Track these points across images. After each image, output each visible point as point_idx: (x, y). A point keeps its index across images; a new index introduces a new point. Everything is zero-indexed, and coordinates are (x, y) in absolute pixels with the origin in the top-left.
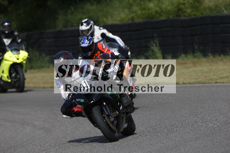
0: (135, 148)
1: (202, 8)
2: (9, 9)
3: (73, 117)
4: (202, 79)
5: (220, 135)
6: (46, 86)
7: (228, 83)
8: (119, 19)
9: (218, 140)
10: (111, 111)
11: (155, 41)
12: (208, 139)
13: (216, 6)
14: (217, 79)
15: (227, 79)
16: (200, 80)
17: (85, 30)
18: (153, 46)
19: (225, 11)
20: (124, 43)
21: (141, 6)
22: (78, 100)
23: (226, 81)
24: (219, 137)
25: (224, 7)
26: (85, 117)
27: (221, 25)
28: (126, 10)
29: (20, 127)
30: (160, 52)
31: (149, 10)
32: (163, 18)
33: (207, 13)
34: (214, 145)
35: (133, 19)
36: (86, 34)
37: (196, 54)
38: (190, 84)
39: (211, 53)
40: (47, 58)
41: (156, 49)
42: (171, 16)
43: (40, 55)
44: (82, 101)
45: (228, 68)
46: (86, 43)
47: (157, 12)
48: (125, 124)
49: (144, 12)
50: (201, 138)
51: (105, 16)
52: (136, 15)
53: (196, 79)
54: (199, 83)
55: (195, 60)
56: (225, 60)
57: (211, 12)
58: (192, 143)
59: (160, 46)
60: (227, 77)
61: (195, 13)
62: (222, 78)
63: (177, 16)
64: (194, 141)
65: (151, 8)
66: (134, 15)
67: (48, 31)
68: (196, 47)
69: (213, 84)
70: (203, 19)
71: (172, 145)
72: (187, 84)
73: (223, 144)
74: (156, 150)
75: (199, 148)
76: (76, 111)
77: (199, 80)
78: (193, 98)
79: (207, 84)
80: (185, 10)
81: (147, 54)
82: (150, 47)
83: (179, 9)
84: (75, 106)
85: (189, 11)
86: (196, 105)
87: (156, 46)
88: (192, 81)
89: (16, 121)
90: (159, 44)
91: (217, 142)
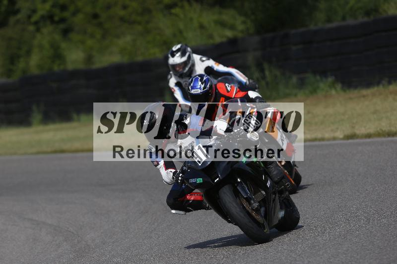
3: (189, 211)
10: (251, 190)
17: (179, 64)
22: (192, 181)
26: (210, 209)
36: (181, 70)
44: (200, 180)
46: (199, 87)
48: (281, 211)
76: (193, 200)
84: (190, 192)
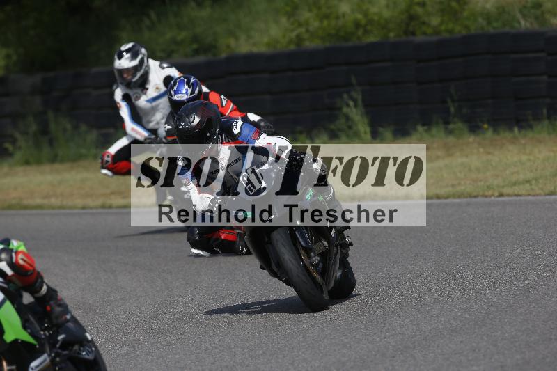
0: (305, 354)
1: (466, 14)
4: (466, 187)
5: (510, 323)
6: (90, 202)
7: (529, 195)
8: (266, 40)
9: (506, 335)
11: (355, 94)
12: (481, 333)
13: (502, 11)
14: (503, 187)
15: (527, 185)
16: (463, 188)
17: (128, 70)
18: (348, 105)
19: (523, 22)
21: (319, 8)
23: (524, 192)
24: (509, 327)
25: (521, 11)
27: (513, 56)
28: (284, 20)
30: (366, 121)
31: (337, 18)
32: (372, 39)
33: (478, 26)
34: (496, 345)
35: (299, 39)
36: (130, 77)
37: (451, 126)
38: (438, 197)
39: (489, 122)
40: (93, 136)
41: (356, 114)
42: (392, 35)
43: (76, 128)
45: (529, 160)
47: (357, 25)
49: (325, 23)
50: (464, 330)
51: (232, 34)
52: (307, 31)
53: (453, 186)
54: (459, 197)
55: (451, 139)
56: (523, 141)
57: (489, 23)
58: (442, 341)
59: (365, 105)
60: (528, 182)
61: (450, 26)
62: (515, 184)
63: (406, 33)
64: (448, 336)
65: (344, 15)
66: (303, 30)
67: (95, 70)
68: (452, 110)
69: (493, 198)
70: (468, 40)
71: (394, 346)
73: (517, 344)
74: (356, 358)
75: (459, 353)
77: (459, 189)
78: (444, 232)
79: (480, 200)
80: (426, 19)
81: (332, 127)
82: (340, 109)
83: (412, 18)
85: (435, 21)
86: (451, 249)
87: (356, 106)
88: (442, 192)
90: (363, 101)
91: (502, 339)
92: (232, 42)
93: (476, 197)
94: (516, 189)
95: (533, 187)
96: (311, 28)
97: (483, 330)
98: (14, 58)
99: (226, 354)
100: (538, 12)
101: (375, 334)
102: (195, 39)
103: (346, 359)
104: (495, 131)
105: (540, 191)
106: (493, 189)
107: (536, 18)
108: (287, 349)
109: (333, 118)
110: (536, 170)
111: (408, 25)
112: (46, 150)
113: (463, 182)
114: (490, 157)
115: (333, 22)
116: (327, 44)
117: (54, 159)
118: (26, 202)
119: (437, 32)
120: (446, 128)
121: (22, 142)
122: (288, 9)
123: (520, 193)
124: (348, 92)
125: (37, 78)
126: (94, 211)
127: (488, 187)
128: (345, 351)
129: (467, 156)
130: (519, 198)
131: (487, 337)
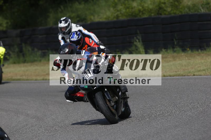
0: (120, 135)
1: (181, 7)
2: (4, 8)
3: (76, 101)
6: (38, 78)
7: (205, 75)
8: (105, 16)
9: (196, 128)
10: (111, 96)
11: (138, 37)
12: (186, 127)
13: (194, 5)
14: (195, 72)
15: (204, 72)
16: (180, 72)
17: (64, 28)
18: (136, 41)
19: (202, 10)
20: (99, 39)
21: (125, 5)
22: (82, 86)
23: (202, 74)
24: (197, 125)
25: (201, 6)
28: (112, 9)
29: (14, 116)
30: (143, 47)
31: (132, 8)
32: (146, 16)
33: (185, 11)
34: (192, 132)
35: (117, 16)
36: (64, 30)
37: (175, 49)
38: (170, 76)
39: (189, 48)
40: (39, 53)
41: (139, 44)
42: (153, 15)
43: (33, 50)
44: (86, 87)
45: (205, 62)
47: (140, 11)
48: (123, 109)
49: (128, 10)
50: (180, 126)
51: (92, 14)
52: (121, 13)
53: (176, 72)
54: (178, 76)
55: (175, 54)
56: (202, 55)
57: (189, 10)
58: (172, 130)
59: (143, 42)
60: (204, 70)
61: (175, 11)
62: (199, 71)
63: (158, 14)
64: (174, 128)
65: (134, 7)
66: (119, 13)
67: (40, 28)
68: (176, 43)
69: (191, 76)
70: (182, 17)
71: (153, 132)
72: (168, 76)
73: (200, 131)
74: (139, 137)
75: (178, 135)
77: (178, 73)
78: (172, 89)
79: (186, 77)
80: (165, 9)
81: (130, 49)
82: (133, 43)
83: (160, 8)
85: (169, 9)
86: (175, 95)
87: (139, 42)
88: (172, 74)
89: (10, 110)
90: (142, 40)
91: (194, 130)
92: (92, 17)
93: (184, 76)
94: (200, 73)
95: (206, 72)
96: (122, 12)
97: (187, 126)
98: (10, 23)
99: (90, 135)
100: (208, 6)
101: (146, 127)
102: (78, 16)
103: (135, 137)
104: (192, 51)
105: (209, 74)
106: (191, 73)
107: (207, 8)
108: (113, 133)
109: (130, 46)
110: (207, 66)
111: (159, 11)
112: (22, 58)
113: (179, 70)
114: (190, 61)
115: (130, 10)
116: (128, 18)
117: (25, 62)
118: (14, 78)
119: (170, 13)
120: (173, 50)
121: (12, 55)
122: (114, 5)
123: (201, 74)
124: (136, 36)
125: (18, 31)
126: (40, 81)
127: (189, 72)
128: (135, 134)
129: (181, 61)
130: (200, 76)
131: (189, 129)
